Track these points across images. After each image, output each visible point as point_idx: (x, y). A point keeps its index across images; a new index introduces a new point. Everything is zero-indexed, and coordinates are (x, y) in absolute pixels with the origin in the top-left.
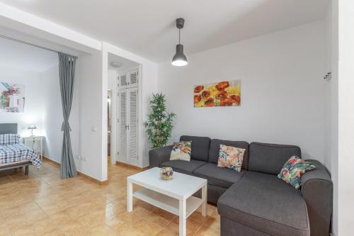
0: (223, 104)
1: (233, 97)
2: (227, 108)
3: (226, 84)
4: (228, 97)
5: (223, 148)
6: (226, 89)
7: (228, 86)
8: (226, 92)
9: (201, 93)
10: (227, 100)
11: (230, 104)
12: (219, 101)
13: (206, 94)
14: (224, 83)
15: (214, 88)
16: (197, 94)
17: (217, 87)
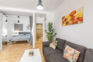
0: (73, 24)
1: (78, 19)
2: (75, 25)
3: (74, 12)
4: (76, 19)
5: (67, 47)
6: (74, 15)
7: (75, 13)
8: (74, 17)
9: (64, 20)
10: (75, 21)
11: (76, 23)
12: (71, 22)
13: (66, 19)
14: (73, 12)
15: (69, 16)
16: (63, 20)
17: (70, 15)
